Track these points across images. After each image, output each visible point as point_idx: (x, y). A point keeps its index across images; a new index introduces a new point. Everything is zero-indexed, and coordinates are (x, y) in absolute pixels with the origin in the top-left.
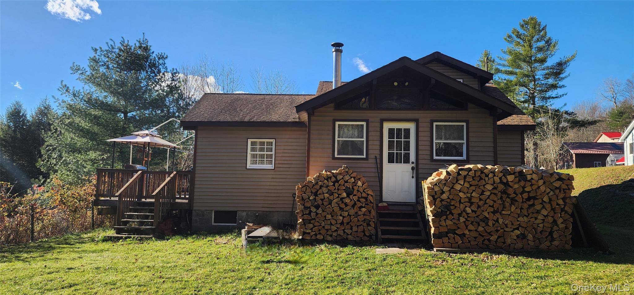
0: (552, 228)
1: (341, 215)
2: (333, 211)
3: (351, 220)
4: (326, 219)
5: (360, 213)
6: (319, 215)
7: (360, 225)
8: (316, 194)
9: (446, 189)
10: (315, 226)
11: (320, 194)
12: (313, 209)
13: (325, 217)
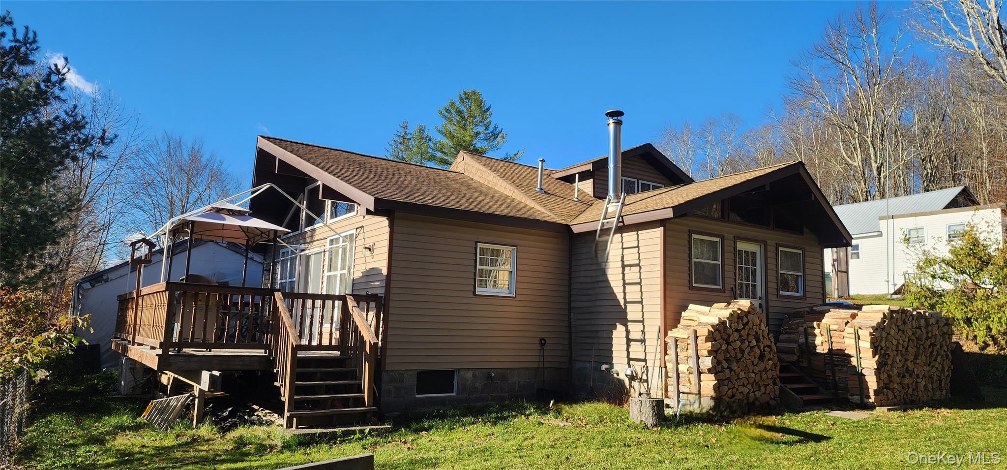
0: (940, 377)
1: (753, 372)
2: (746, 366)
3: (761, 377)
4: (739, 379)
5: (768, 367)
6: (733, 372)
7: (768, 385)
8: (728, 343)
9: (884, 334)
10: (729, 389)
11: (732, 342)
12: (725, 365)
13: (738, 375)
